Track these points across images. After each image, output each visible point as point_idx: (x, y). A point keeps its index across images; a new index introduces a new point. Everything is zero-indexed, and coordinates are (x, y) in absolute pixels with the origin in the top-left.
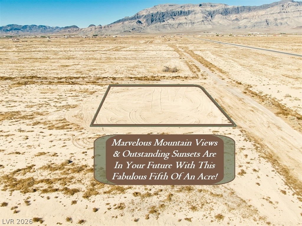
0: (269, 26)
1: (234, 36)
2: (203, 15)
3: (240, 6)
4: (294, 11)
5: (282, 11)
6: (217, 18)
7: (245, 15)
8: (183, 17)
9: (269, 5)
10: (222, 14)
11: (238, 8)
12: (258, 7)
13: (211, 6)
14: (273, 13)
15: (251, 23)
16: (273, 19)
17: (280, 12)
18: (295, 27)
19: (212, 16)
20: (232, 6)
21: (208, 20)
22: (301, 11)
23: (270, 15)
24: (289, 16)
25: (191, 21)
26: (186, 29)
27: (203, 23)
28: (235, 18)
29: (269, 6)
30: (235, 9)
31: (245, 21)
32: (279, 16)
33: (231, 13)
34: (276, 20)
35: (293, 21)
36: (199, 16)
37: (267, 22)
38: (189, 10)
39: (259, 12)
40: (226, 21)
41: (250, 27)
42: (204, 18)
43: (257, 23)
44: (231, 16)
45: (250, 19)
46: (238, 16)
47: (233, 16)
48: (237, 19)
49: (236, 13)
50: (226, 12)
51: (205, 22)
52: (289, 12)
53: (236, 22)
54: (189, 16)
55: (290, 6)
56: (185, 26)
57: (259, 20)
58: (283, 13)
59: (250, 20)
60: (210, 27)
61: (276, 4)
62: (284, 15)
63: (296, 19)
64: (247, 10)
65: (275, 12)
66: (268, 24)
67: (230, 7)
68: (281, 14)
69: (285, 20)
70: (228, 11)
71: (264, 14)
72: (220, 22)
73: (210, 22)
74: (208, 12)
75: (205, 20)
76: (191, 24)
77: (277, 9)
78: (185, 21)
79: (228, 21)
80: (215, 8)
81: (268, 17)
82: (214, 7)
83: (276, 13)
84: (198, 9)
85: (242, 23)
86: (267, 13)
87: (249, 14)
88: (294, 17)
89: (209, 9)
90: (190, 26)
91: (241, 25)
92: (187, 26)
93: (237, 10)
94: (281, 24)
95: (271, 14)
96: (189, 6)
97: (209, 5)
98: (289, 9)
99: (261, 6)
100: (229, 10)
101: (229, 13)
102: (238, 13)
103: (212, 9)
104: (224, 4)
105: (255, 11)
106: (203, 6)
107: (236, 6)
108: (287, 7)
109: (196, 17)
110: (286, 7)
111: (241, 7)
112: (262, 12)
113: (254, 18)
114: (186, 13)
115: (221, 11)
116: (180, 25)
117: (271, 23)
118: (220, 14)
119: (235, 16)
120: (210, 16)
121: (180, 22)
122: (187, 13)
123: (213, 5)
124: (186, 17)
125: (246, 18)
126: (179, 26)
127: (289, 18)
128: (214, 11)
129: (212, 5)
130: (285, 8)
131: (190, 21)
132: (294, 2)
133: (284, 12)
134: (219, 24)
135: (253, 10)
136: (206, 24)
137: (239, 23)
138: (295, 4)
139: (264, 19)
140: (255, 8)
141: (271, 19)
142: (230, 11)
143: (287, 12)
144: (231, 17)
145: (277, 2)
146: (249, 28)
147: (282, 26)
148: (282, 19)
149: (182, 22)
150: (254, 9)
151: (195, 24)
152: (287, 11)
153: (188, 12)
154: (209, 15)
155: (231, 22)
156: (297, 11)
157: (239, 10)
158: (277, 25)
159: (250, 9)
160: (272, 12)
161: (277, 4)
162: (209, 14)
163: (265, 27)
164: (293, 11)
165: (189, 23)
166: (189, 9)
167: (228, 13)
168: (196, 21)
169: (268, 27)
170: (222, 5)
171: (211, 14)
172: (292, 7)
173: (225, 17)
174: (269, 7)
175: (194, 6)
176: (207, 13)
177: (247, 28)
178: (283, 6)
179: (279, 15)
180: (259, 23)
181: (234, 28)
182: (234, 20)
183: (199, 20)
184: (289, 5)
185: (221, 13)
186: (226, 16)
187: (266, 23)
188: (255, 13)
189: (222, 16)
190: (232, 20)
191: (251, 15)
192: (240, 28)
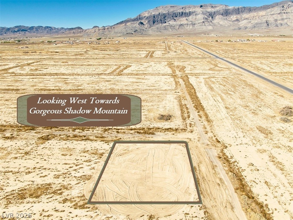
0: (269, 27)
2: (204, 16)
3: (240, 7)
5: (282, 12)
6: (218, 20)
7: (245, 15)
8: (184, 18)
9: (269, 5)
10: (222, 15)
11: (238, 8)
12: (258, 7)
13: (212, 7)
15: (251, 24)
16: (273, 20)
17: (281, 13)
19: (212, 17)
20: (232, 7)
21: (209, 21)
23: (270, 16)
24: (289, 17)
25: (192, 22)
26: (187, 30)
27: (203, 24)
28: (235, 19)
29: (270, 7)
30: (236, 9)
31: (245, 21)
32: (279, 17)
33: (232, 14)
34: (276, 20)
36: (200, 17)
37: (267, 23)
38: (190, 12)
39: (259, 13)
40: (227, 22)
41: (250, 28)
42: (205, 19)
43: (257, 24)
44: (232, 17)
45: (250, 19)
46: (239, 16)
47: (234, 17)
48: (237, 20)
49: (237, 14)
50: (226, 13)
51: (205, 23)
52: (289, 13)
53: (236, 22)
54: (190, 17)
55: (290, 7)
56: (186, 27)
57: (260, 21)
58: (284, 14)
59: (250, 21)
60: (210, 28)
61: (277, 4)
62: (285, 16)
64: (248, 11)
65: (276, 13)
66: (268, 25)
67: (231, 7)
68: (281, 14)
69: (286, 21)
71: (264, 14)
72: (221, 23)
73: (211, 23)
74: (209, 12)
75: (206, 21)
76: (192, 25)
77: (277, 10)
78: (186, 22)
79: (229, 22)
80: (216, 9)
81: (269, 18)
82: (215, 8)
83: (276, 14)
84: (199, 10)
85: (243, 23)
86: (267, 14)
87: (250, 14)
89: (210, 10)
90: (191, 27)
91: (241, 25)
92: (188, 27)
93: (238, 11)
94: (281, 24)
95: (271, 14)
96: (190, 7)
97: (210, 6)
98: (289, 10)
99: (262, 6)
100: (229, 10)
102: (239, 13)
103: (213, 10)
104: (225, 5)
105: (256, 12)
106: (204, 7)
107: (237, 7)
108: (288, 8)
109: (197, 18)
110: (286, 7)
111: (241, 8)
112: (262, 13)
113: (254, 18)
114: (187, 14)
115: (221, 12)
116: (181, 26)
117: (271, 24)
119: (236, 16)
120: (211, 17)
121: (181, 23)
122: (188, 15)
123: (214, 6)
124: (187, 18)
125: (246, 19)
126: (180, 27)
127: (290, 18)
128: (215, 12)
129: (213, 6)
130: (285, 8)
131: (191, 23)
133: (284, 13)
134: (220, 25)
135: (253, 11)
136: (206, 25)
137: (239, 23)
139: (264, 20)
140: (256, 9)
141: (271, 19)
142: (231, 11)
143: (287, 13)
145: (277, 3)
146: (249, 30)
147: (282, 27)
148: (283, 19)
149: (184, 23)
151: (196, 25)
152: (288, 12)
153: (189, 13)
154: (209, 16)
155: (231, 23)
157: (240, 11)
158: (277, 26)
159: (250, 10)
160: (272, 13)
161: (277, 5)
162: (210, 15)
163: (265, 28)
165: (190, 24)
166: (190, 10)
167: (229, 13)
168: (196, 22)
169: (268, 28)
170: (222, 6)
171: (212, 15)
172: (292, 8)
173: (225, 17)
174: (270, 8)
175: (195, 7)
176: (208, 14)
177: (247, 29)
178: (283, 7)
179: (279, 16)
180: (260, 24)
181: (235, 29)
182: (234, 21)
183: (199, 21)
184: (290, 5)
185: (222, 13)
186: (227, 17)
187: (266, 24)
188: (255, 14)
189: (223, 17)
190: (233, 20)
191: (251, 15)
192: (240, 29)
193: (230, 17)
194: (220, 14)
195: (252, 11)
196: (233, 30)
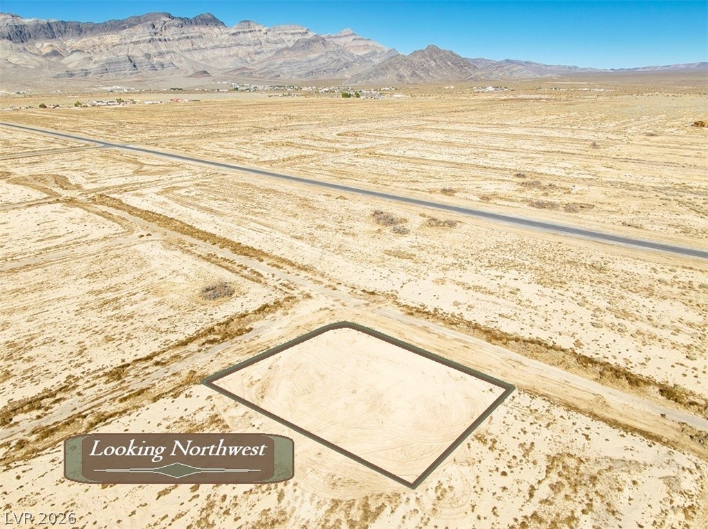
0: (139, 70)
1: (88, 105)
3: (53, 20)
4: (180, 39)
5: (155, 37)
7: (72, 42)
9: (122, 22)
10: (11, 40)
11: (49, 24)
12: (98, 24)
14: (138, 42)
15: (95, 63)
16: (141, 54)
17: (152, 39)
18: (191, 72)
20: (33, 20)
22: (192, 38)
23: (132, 45)
24: (171, 49)
28: (49, 50)
29: (124, 25)
30: (43, 26)
31: (76, 57)
32: (153, 50)
33: (36, 38)
34: (148, 56)
35: (183, 59)
37: (131, 61)
39: (105, 37)
40: (28, 58)
41: (96, 74)
43: (109, 63)
44: (38, 45)
45: (88, 52)
46: (56, 44)
47: (44, 46)
48: (55, 53)
49: (48, 38)
50: (20, 34)
52: (169, 40)
53: (54, 59)
55: (167, 28)
57: (112, 57)
58: (159, 43)
59: (89, 55)
61: (138, 20)
62: (163, 47)
63: (188, 55)
64: (74, 32)
65: (142, 39)
66: (135, 66)
67: (27, 21)
68: (154, 43)
69: (168, 57)
70: (26, 32)
71: (117, 42)
72: (14, 59)
77: (142, 32)
79: (36, 58)
81: (130, 50)
83: (144, 41)
85: (72, 62)
86: (124, 41)
87: (83, 40)
88: (182, 51)
91: (70, 66)
93: (49, 31)
94: (162, 65)
95: (134, 43)
98: (168, 34)
99: (105, 23)
100: (26, 28)
101: (30, 36)
102: (53, 37)
104: (9, 14)
105: (95, 34)
107: (44, 21)
108: (163, 29)
110: (160, 27)
111: (56, 24)
112: (111, 38)
113: (98, 50)
115: (5, 30)
117: (140, 63)
118: (6, 40)
119: (49, 44)
125: (77, 51)
127: (174, 52)
130: (158, 30)
132: (173, 18)
133: (160, 40)
134: (11, 65)
135: (88, 33)
137: (64, 61)
138: (176, 22)
139: (123, 55)
140: (93, 29)
141: (137, 54)
142: (31, 31)
143: (165, 40)
144: (38, 47)
145: (138, 17)
146: (96, 76)
147: (165, 70)
148: (161, 54)
150: (91, 29)
152: (166, 38)
155: (42, 60)
156: (184, 38)
157: (54, 30)
158: (153, 68)
159: (80, 30)
160: (135, 39)
161: (140, 22)
163: (131, 74)
164: (176, 37)
167: (27, 36)
169: (138, 72)
172: (173, 29)
173: (20, 46)
174: (125, 28)
177: (90, 75)
178: (154, 26)
179: (150, 45)
180: (115, 63)
181: (58, 77)
182: (47, 55)
184: (166, 24)
185: (7, 35)
186: (25, 45)
187: (129, 65)
188: (96, 39)
189: (14, 45)
190: (44, 54)
191: (87, 43)
192: (72, 75)
193: (34, 44)
194: (4, 38)
195: (85, 32)
196: (54, 77)
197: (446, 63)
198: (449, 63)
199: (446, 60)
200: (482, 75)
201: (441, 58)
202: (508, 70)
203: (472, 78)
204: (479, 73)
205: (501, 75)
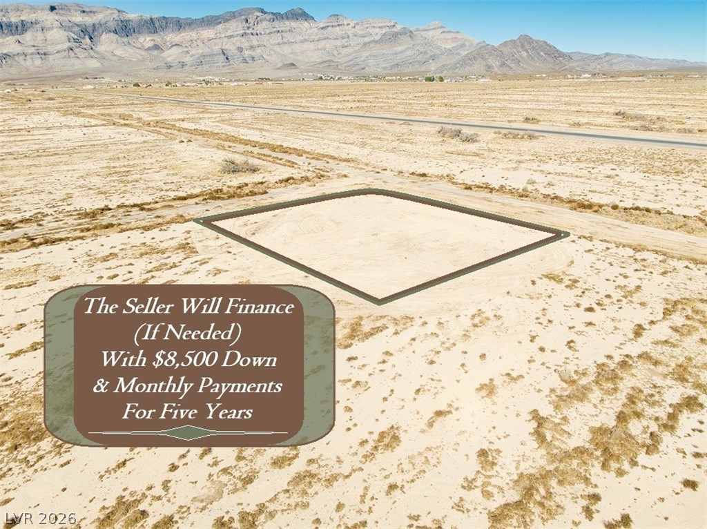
0: (231, 62)
1: (178, 85)
2: (66, 33)
3: (155, 16)
4: (271, 33)
5: (247, 31)
6: (107, 43)
7: (172, 37)
8: (8, 38)
9: (219, 17)
10: (117, 33)
11: (151, 19)
12: (196, 20)
13: (84, 12)
14: (232, 36)
15: (191, 56)
16: (234, 48)
17: (245, 33)
18: (280, 65)
19: (91, 38)
20: (136, 16)
21: (85, 47)
22: (282, 32)
23: (226, 40)
24: (261, 43)
25: (35, 48)
26: (28, 70)
27: (72, 54)
28: (151, 44)
29: (220, 20)
30: (146, 21)
31: (175, 50)
32: (245, 44)
33: (139, 33)
34: (240, 49)
35: (272, 52)
36: (58, 38)
37: (224, 54)
38: (22, 21)
39: (202, 32)
40: (132, 51)
41: (192, 66)
42: (72, 40)
43: (204, 56)
44: (141, 39)
45: (186, 47)
46: (158, 39)
47: (147, 40)
48: (156, 47)
49: (151, 32)
50: (125, 29)
51: (77, 50)
52: (261, 34)
53: (155, 52)
54: (28, 37)
55: (260, 22)
56: (22, 62)
57: (207, 51)
58: (251, 37)
59: (186, 49)
60: (94, 64)
61: (232, 16)
62: (254, 41)
63: (277, 49)
64: (175, 27)
65: (236, 33)
66: (227, 59)
67: (132, 16)
68: (246, 37)
69: (259, 50)
70: (131, 27)
71: (213, 36)
72: (119, 52)
73: (92, 53)
74: (78, 26)
75: (77, 47)
76: (38, 56)
77: (236, 27)
78: (17, 49)
79: (138, 51)
80: (95, 18)
81: (224, 44)
82: (91, 15)
83: (237, 35)
84: (49, 18)
85: (172, 55)
86: (218, 35)
87: (182, 35)
88: (272, 45)
89: (78, 18)
90: (38, 62)
91: (169, 60)
92: (29, 62)
93: (152, 26)
94: (253, 58)
95: (228, 37)
96: (20, 8)
97: (78, 8)
98: (259, 28)
99: (203, 18)
100: (131, 23)
101: (134, 31)
102: (156, 32)
103: (88, 20)
104: (117, 10)
105: (193, 29)
106: (61, 12)
107: (147, 16)
108: (256, 23)
109: (49, 38)
110: (252, 22)
111: (159, 19)
112: (207, 33)
113: (195, 43)
114: (15, 28)
115: (112, 25)
116: (7, 60)
117: (232, 56)
118: (112, 34)
119: (151, 38)
120: (87, 37)
121: (5, 52)
122: (19, 29)
123: (87, 10)
124: (17, 37)
125: (176, 45)
126: (4, 61)
128: (94, 25)
129: (84, 9)
130: (251, 25)
131: (33, 50)
132: (265, 13)
133: (252, 34)
134: (117, 58)
135: (187, 28)
136: (81, 55)
137: (163, 55)
138: (268, 17)
139: (217, 49)
140: (190, 24)
141: (231, 47)
142: (135, 26)
143: (257, 34)
144: (141, 41)
145: (234, 13)
146: (191, 68)
147: (255, 63)
148: (252, 47)
149: (11, 51)
150: (190, 25)
151: (50, 56)
152: (258, 32)
153: (20, 24)
154: (82, 34)
155: (144, 53)
156: (275, 32)
157: (156, 25)
158: (245, 61)
159: (180, 25)
160: (229, 33)
161: (234, 17)
162: (82, 31)
163: (224, 66)
164: (268, 31)
165: (32, 54)
166: (22, 18)
167: (132, 30)
168: (50, 49)
169: (229, 65)
170: (109, 11)
171: (89, 33)
172: (265, 24)
173: (125, 40)
174: (220, 23)
175: (33, 9)
176: (77, 29)
177: (186, 67)
178: (247, 21)
179: (243, 39)
180: (210, 55)
181: (157, 68)
182: (149, 49)
183: (59, 47)
184: (259, 19)
185: (114, 29)
186: (129, 39)
187: (222, 58)
188: (193, 34)
189: (119, 38)
190: (146, 48)
191: (185, 37)
192: (170, 67)
193: (138, 39)
194: (110, 31)
195: (184, 28)
196: (154, 69)
197: (539, 54)
198: (542, 53)
199: (539, 51)
200: (578, 66)
201: (534, 48)
202: (608, 61)
203: (566, 69)
204: (575, 64)
205: (598, 67)
